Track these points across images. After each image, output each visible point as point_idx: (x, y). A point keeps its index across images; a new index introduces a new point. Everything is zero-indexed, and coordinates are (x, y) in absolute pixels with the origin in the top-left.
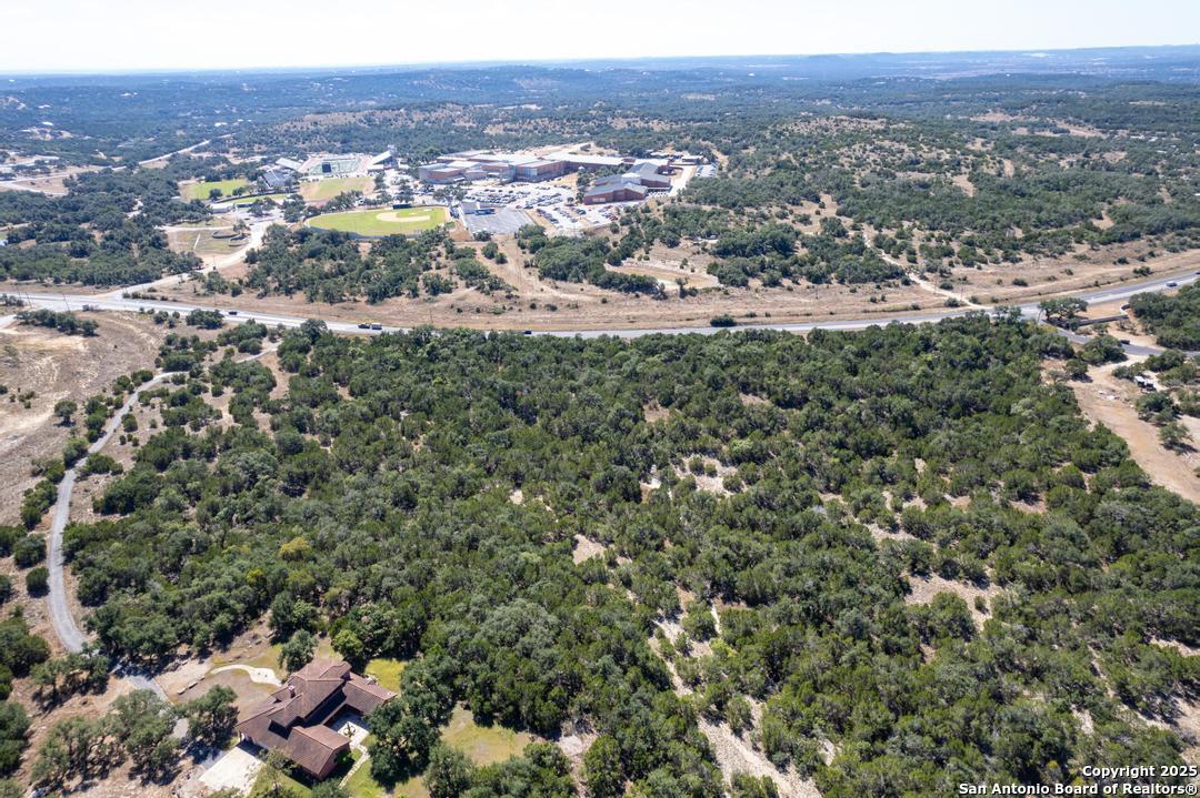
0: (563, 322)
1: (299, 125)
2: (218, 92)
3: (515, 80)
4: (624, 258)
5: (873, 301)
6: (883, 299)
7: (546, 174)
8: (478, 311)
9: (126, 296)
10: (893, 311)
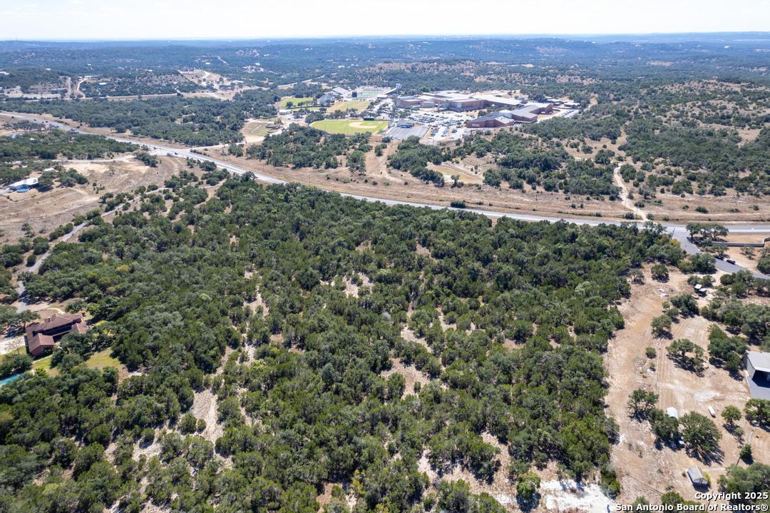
0: (372, 192)
1: (371, 69)
2: (354, 49)
3: (538, 48)
4: (445, 161)
5: (573, 207)
6: (582, 207)
7: (467, 107)
8: (337, 180)
9: (191, 151)
10: (580, 215)
